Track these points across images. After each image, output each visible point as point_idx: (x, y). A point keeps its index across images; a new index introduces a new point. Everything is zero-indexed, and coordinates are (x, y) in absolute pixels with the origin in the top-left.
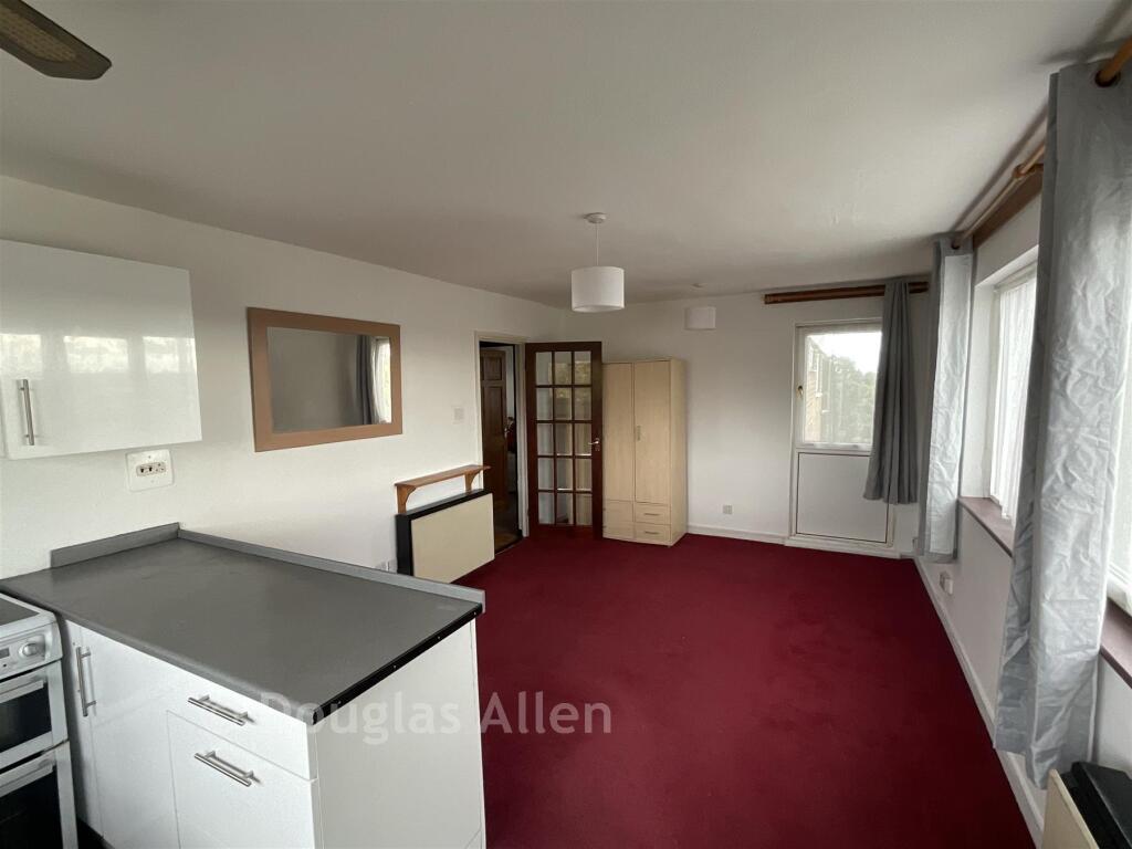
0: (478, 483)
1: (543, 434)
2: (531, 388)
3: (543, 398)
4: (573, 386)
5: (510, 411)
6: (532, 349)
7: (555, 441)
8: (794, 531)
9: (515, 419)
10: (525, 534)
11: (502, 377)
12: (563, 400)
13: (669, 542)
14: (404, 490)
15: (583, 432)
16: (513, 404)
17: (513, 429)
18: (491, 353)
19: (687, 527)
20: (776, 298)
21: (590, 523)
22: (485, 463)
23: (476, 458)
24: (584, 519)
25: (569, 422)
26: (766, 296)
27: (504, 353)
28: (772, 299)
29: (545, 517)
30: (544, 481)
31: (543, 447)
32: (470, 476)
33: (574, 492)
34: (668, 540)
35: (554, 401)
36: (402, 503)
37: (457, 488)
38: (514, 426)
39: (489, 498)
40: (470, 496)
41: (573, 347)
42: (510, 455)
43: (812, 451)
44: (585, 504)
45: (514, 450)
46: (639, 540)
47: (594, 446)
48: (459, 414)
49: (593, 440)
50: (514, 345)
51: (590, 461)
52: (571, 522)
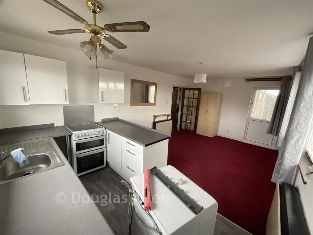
0: (169, 118)
1: (185, 109)
2: (183, 98)
3: (186, 100)
4: (193, 98)
5: (178, 103)
6: (185, 89)
7: (187, 111)
8: (245, 139)
9: (179, 105)
10: (178, 130)
11: (177, 95)
12: (191, 101)
13: (212, 137)
14: (155, 117)
15: (194, 109)
16: (179, 101)
17: (178, 107)
18: (175, 89)
19: (217, 134)
20: (249, 80)
21: (193, 130)
22: (171, 113)
23: (169, 112)
24: (192, 129)
25: (191, 106)
26: (247, 79)
27: (178, 89)
28: (248, 80)
29: (183, 127)
30: (184, 119)
31: (185, 112)
32: (168, 116)
33: (190, 123)
34: (211, 136)
35: (188, 101)
36: (154, 120)
37: (165, 118)
38: (178, 106)
39: (171, 121)
40: (168, 120)
41: (194, 89)
42: (177, 113)
43: (253, 120)
44: (193, 125)
45: (178, 112)
46: (204, 135)
47: (196, 113)
48: (167, 102)
49: (196, 111)
50: (180, 88)
51: (195, 116)
52: (189, 129)
